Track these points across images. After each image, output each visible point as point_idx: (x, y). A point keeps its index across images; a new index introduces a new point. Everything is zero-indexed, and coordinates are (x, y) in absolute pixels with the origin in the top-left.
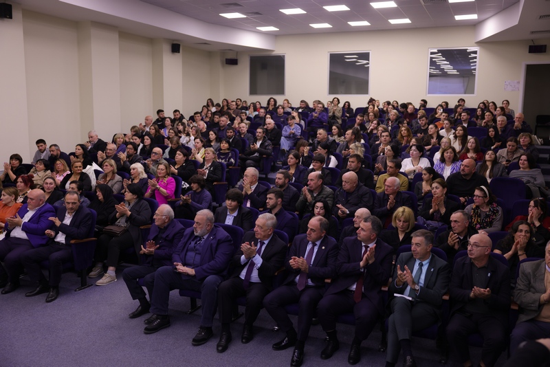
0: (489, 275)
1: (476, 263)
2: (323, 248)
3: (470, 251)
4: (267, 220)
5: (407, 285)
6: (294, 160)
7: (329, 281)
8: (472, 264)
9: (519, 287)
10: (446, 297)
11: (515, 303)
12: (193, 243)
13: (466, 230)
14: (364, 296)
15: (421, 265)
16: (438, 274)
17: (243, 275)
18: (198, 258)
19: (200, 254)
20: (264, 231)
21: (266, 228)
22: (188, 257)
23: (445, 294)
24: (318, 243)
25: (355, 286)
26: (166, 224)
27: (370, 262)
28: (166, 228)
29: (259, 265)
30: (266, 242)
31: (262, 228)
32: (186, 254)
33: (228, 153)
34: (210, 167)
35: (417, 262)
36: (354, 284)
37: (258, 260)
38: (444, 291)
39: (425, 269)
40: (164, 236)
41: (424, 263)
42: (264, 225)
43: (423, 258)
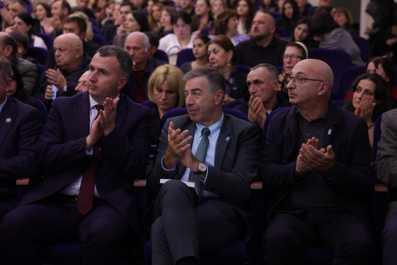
0: (330, 132)
1: (304, 113)
2: (9, 120)
3: (291, 89)
5: (185, 168)
7: (25, 181)
8: (298, 117)
9: (383, 153)
10: (257, 186)
11: (380, 183)
13: (275, 99)
14: (98, 203)
15: (206, 134)
16: (239, 145)
23: (254, 180)
25: (78, 186)
27: (107, 132)
35: (200, 128)
36: (74, 180)
38: (254, 175)
39: (213, 140)
41: (211, 128)
43: (207, 119)
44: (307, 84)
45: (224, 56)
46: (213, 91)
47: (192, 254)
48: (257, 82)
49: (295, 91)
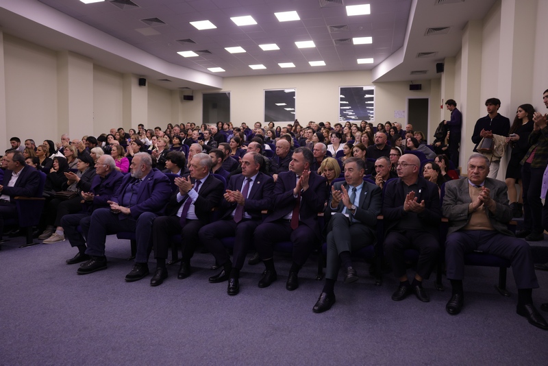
0: (420, 191)
1: (405, 181)
2: (259, 182)
3: (399, 170)
4: (201, 159)
5: (344, 206)
6: (235, 143)
7: (265, 212)
8: (402, 183)
9: (446, 203)
10: (381, 217)
11: (445, 217)
12: (130, 185)
13: (389, 174)
14: (300, 223)
15: (355, 190)
16: (371, 197)
17: (180, 213)
18: (135, 198)
19: (136, 194)
20: (199, 170)
21: (201, 167)
22: (125, 198)
23: (379, 215)
24: (253, 178)
25: (291, 215)
26: (107, 173)
27: (305, 189)
28: (107, 177)
29: (195, 199)
30: (203, 181)
31: (196, 167)
32: (123, 196)
33: (180, 147)
34: (162, 153)
35: (351, 188)
36: (290, 213)
37: (194, 195)
38: (379, 212)
39: (358, 194)
40: (105, 183)
41: (357, 188)
42: (198, 163)
43: (356, 184)
44: (407, 167)
45: (361, 154)
46: (359, 169)
47: (348, 250)
48: (380, 166)
49: (401, 171)
